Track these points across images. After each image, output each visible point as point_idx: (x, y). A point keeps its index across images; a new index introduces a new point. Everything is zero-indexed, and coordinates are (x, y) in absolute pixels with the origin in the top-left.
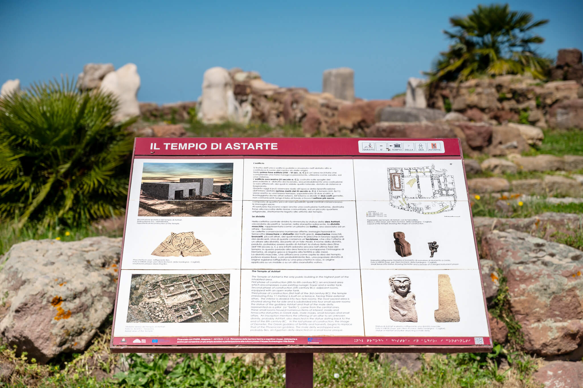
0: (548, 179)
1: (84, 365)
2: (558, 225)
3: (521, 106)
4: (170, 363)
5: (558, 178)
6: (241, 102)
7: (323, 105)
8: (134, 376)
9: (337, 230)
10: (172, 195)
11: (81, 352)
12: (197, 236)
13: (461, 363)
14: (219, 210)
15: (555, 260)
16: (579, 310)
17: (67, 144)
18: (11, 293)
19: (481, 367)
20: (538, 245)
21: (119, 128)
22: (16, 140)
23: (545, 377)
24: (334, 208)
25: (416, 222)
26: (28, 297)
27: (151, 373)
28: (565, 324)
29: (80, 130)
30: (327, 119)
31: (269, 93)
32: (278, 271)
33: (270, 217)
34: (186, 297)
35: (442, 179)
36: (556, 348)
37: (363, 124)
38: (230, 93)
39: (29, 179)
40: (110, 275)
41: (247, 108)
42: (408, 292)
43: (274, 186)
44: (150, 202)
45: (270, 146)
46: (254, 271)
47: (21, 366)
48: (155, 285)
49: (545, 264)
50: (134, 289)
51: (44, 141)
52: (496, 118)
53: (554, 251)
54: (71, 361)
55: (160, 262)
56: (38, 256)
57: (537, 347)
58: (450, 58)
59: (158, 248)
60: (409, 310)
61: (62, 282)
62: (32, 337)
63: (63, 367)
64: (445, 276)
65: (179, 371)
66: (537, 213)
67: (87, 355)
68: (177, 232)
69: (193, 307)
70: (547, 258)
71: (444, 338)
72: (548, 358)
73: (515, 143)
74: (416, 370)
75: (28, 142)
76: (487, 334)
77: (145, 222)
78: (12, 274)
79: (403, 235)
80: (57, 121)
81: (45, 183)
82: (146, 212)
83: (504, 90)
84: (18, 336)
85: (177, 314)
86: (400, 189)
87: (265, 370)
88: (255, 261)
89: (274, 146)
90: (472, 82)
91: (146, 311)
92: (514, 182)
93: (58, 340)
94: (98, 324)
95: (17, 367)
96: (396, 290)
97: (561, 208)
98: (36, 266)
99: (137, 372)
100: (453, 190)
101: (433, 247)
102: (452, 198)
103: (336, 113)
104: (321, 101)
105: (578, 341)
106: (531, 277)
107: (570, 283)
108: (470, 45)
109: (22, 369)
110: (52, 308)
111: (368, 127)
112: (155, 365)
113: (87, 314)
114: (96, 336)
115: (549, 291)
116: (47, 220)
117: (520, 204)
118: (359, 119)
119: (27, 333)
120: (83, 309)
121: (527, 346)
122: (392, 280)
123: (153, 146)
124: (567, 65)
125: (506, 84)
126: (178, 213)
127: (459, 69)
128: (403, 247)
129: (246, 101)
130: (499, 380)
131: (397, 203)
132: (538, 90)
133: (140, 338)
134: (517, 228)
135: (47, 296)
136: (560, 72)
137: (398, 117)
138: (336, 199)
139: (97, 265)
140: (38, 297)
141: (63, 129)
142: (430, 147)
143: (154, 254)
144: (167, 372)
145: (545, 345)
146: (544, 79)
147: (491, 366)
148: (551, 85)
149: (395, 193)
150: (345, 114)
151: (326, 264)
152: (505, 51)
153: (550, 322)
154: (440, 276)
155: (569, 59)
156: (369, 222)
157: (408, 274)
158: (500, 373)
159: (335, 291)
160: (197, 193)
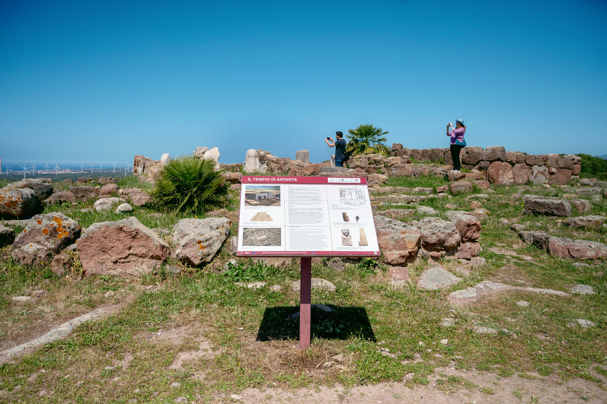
0: (390, 196)
1: (210, 268)
2: (397, 213)
3: (378, 167)
4: (245, 267)
5: (394, 196)
6: (262, 164)
7: (297, 165)
8: (231, 272)
9: (321, 212)
10: (257, 198)
11: (209, 263)
12: (268, 214)
13: (360, 267)
14: (276, 204)
15: (396, 227)
16: (406, 246)
17: (195, 180)
18: (180, 239)
19: (368, 269)
20: (390, 221)
21: (216, 173)
22: (174, 178)
23: (393, 273)
24: (319, 203)
25: (350, 209)
26: (188, 241)
27: (238, 271)
28: (400, 252)
29: (201, 175)
30: (299, 171)
31: (274, 160)
32: (299, 227)
33: (295, 206)
34: (265, 237)
35: (360, 193)
36: (397, 261)
37: (314, 173)
38: (258, 160)
39: (179, 194)
40: (220, 232)
41: (265, 166)
42: (348, 235)
43: (296, 195)
44: (249, 201)
45: (294, 180)
46: (290, 226)
47: (185, 268)
48: (253, 232)
49: (393, 228)
50: (244, 233)
51: (186, 179)
52: (368, 171)
53: (396, 224)
54: (205, 266)
55: (254, 223)
56: (190, 224)
57: (389, 261)
58: (349, 146)
59: (253, 218)
60: (349, 241)
61: (201, 235)
62: (190, 257)
63: (202, 269)
64: (362, 229)
65: (249, 270)
66: (388, 209)
67: (211, 264)
68: (260, 212)
69: (267, 240)
70: (393, 226)
71: (363, 252)
72: (394, 265)
73: (377, 182)
74: (342, 270)
75: (179, 179)
76: (378, 251)
77: (247, 208)
78: (180, 232)
79: (346, 213)
80: (191, 171)
81: (186, 196)
82: (247, 204)
83: (371, 160)
84: (184, 256)
85: (261, 243)
86: (344, 196)
87: (283, 270)
88: (290, 223)
89: (295, 180)
90: (358, 156)
91: (249, 242)
92: (376, 197)
93: (200, 258)
94: (216, 252)
95: (183, 269)
96: (344, 234)
97: (397, 207)
98: (191, 229)
99: (232, 271)
100: (364, 197)
101: (357, 218)
102: (364, 200)
103: (303, 168)
104: (297, 163)
105: (405, 259)
106: (387, 234)
107: (402, 236)
108: (356, 141)
109: (185, 270)
110: (197, 245)
111: (317, 174)
112: (239, 268)
113: (211, 247)
114: (215, 256)
115: (394, 239)
116: (187, 211)
117: (381, 205)
118: (313, 171)
119: (187, 255)
120: (210, 246)
121: (386, 261)
122: (342, 231)
123: (249, 179)
124: (396, 150)
125: (372, 157)
126: (260, 205)
127: (352, 151)
128: (346, 218)
129: (265, 163)
130: (375, 274)
131: (343, 201)
132: (385, 160)
133: (248, 252)
134: (381, 214)
135: (196, 240)
136: (393, 153)
137: (329, 170)
138: (320, 200)
139: (214, 228)
140: (192, 240)
141: (194, 174)
142: (355, 180)
143: (251, 220)
144: (244, 271)
145: (392, 260)
146: (387, 155)
147: (372, 269)
148: (390, 158)
149: (342, 198)
150: (307, 169)
151: (317, 224)
152: (371, 144)
153: (394, 251)
154: (360, 229)
155: (397, 148)
156: (333, 209)
157: (348, 228)
158: (375, 271)
159: (321, 234)
160: (267, 197)
